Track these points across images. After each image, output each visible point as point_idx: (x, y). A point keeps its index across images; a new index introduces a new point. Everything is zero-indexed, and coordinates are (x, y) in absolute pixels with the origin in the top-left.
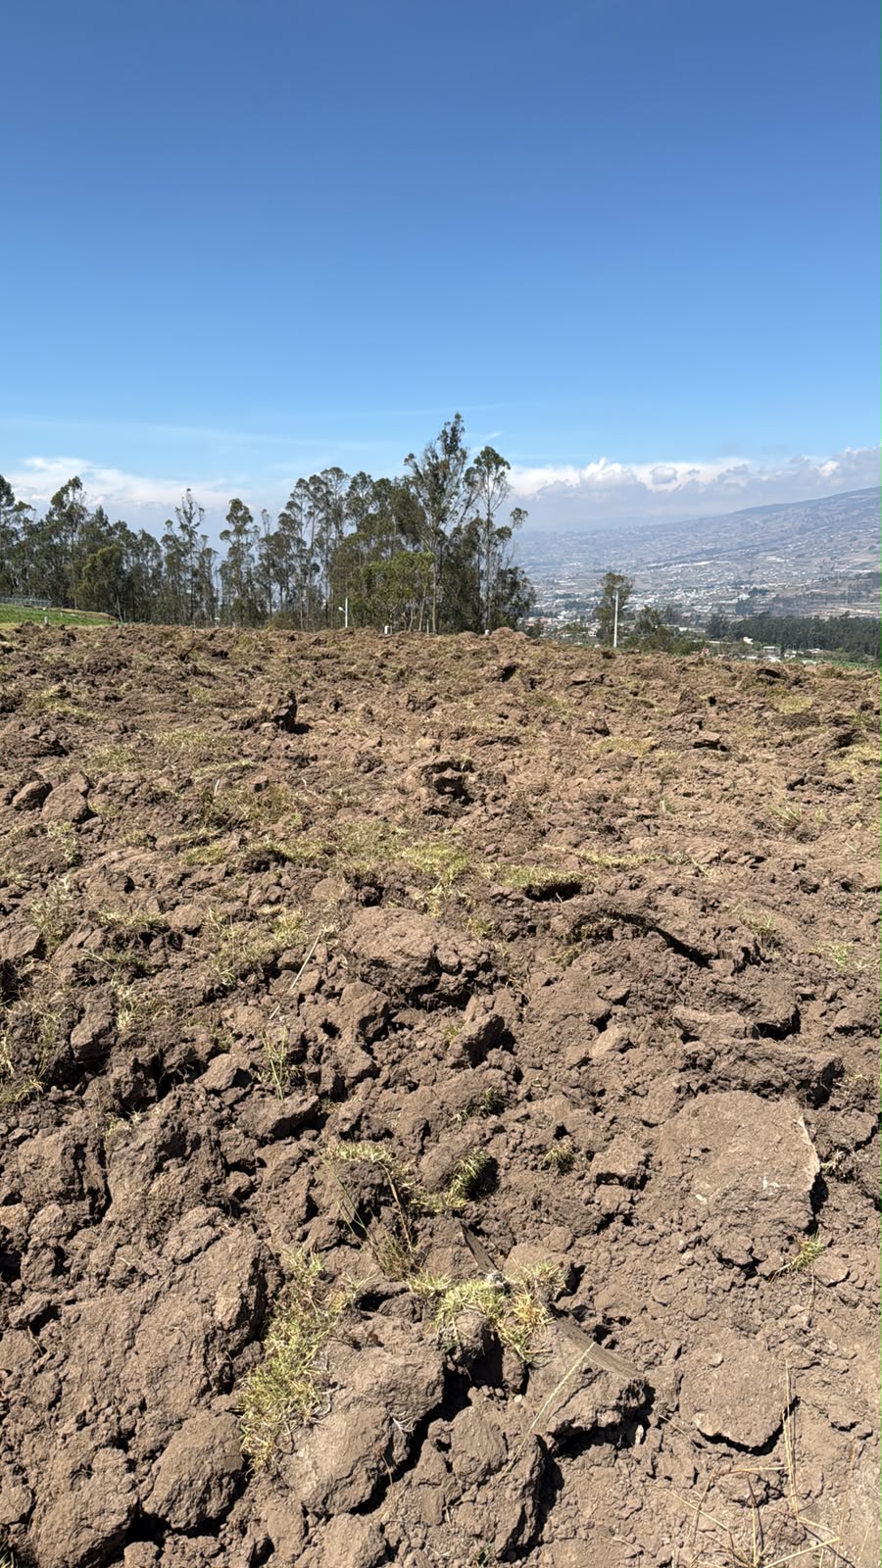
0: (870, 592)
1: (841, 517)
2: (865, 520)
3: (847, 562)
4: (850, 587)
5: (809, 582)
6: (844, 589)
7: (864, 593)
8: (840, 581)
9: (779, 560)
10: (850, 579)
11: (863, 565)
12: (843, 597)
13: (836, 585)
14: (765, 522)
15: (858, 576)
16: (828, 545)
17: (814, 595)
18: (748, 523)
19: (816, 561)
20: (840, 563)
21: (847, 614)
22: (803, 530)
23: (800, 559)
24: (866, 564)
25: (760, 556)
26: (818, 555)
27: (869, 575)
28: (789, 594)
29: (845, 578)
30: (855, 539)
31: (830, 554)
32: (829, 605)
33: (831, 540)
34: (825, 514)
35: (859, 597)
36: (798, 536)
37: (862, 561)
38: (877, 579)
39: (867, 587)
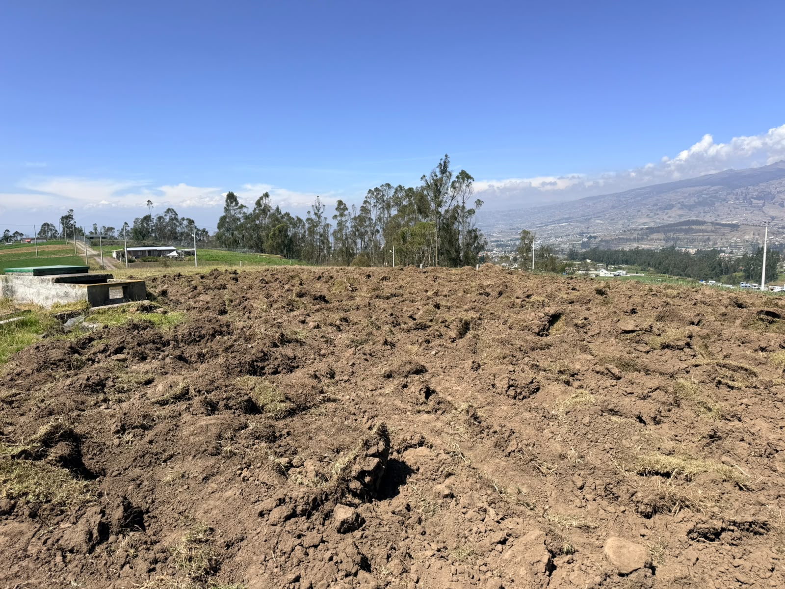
0: (648, 236)
1: (632, 201)
2: (644, 202)
3: (636, 222)
4: (638, 234)
5: (617, 232)
6: (635, 235)
7: (645, 237)
8: (633, 232)
9: (602, 222)
10: (638, 230)
11: (644, 224)
12: (634, 239)
13: (631, 234)
14: (594, 204)
15: (642, 229)
16: (626, 214)
17: (620, 239)
18: (585, 205)
19: (620, 222)
20: (632, 223)
21: (638, 247)
22: (613, 207)
23: (613, 221)
24: (645, 223)
25: (592, 220)
26: (621, 219)
27: (647, 228)
28: (608, 238)
29: (635, 230)
30: (639, 211)
31: (627, 218)
32: (628, 243)
33: (627, 212)
34: (624, 199)
35: (642, 239)
36: (611, 210)
37: (643, 221)
38: (652, 230)
39: (646, 234)
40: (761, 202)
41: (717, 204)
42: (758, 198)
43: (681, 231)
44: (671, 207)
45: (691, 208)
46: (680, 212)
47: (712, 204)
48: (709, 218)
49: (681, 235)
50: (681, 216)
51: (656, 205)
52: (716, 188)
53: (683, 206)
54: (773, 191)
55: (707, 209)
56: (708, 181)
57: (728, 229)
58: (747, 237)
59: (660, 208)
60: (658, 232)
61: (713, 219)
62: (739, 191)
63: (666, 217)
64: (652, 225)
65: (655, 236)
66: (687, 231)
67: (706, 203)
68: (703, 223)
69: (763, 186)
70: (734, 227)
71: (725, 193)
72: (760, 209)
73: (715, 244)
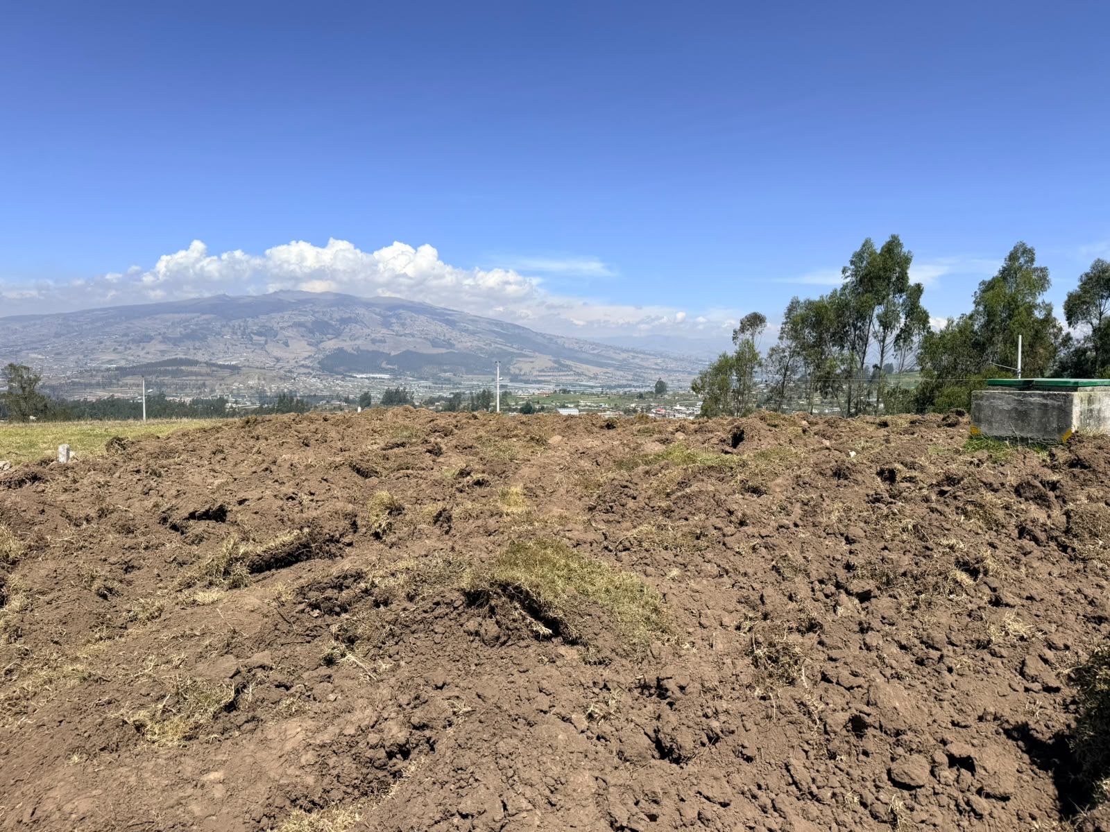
0: (118, 380)
1: (89, 327)
2: (107, 330)
3: (97, 359)
4: (103, 377)
5: (69, 373)
6: (99, 379)
7: (114, 381)
8: (94, 373)
9: (40, 357)
10: (102, 371)
11: (110, 362)
12: (98, 385)
13: (91, 376)
14: (24, 327)
15: (108, 370)
16: (80, 346)
17: (74, 384)
18: (8, 328)
19: (72, 358)
20: (91, 360)
21: (113, 396)
22: (57, 335)
23: (59, 357)
24: (112, 360)
25: (23, 353)
26: (73, 354)
27: (117, 369)
28: (54, 383)
29: (98, 371)
30: (101, 343)
31: (83, 353)
32: (88, 390)
33: (82, 343)
34: (74, 324)
35: (111, 384)
36: (54, 340)
37: (108, 359)
38: (123, 372)
39: (116, 377)
40: (262, 339)
41: (210, 339)
42: (259, 334)
43: (166, 373)
44: (148, 339)
45: (176, 342)
46: (163, 347)
47: (204, 338)
48: (201, 356)
49: (167, 379)
50: (163, 352)
51: (126, 335)
52: (207, 317)
53: (166, 339)
54: (276, 327)
55: (197, 344)
56: (196, 307)
57: (227, 373)
58: (251, 383)
59: (134, 341)
60: (134, 374)
61: (206, 358)
62: (236, 323)
63: (142, 353)
64: (123, 363)
65: (129, 380)
66: (174, 374)
67: (197, 336)
68: (196, 363)
69: (263, 318)
70: (234, 369)
71: (219, 324)
72: (262, 347)
73: (213, 391)
